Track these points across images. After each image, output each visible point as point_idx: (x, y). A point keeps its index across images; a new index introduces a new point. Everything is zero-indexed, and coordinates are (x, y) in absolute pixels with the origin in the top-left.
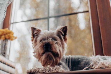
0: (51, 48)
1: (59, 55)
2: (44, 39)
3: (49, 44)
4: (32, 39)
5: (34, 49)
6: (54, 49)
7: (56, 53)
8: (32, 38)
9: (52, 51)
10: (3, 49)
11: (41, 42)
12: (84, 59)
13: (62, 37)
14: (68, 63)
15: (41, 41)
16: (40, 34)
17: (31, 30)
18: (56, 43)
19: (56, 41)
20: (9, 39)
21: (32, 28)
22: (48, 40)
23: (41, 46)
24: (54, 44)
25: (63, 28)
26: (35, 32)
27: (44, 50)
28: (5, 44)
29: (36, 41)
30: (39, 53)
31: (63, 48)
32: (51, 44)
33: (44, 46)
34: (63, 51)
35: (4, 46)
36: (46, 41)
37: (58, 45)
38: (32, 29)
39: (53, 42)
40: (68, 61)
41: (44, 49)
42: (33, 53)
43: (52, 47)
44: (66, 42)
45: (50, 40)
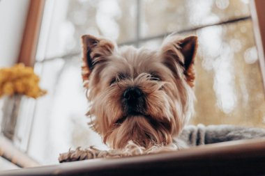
0: (145, 106)
2: (122, 76)
3: (140, 90)
5: (92, 103)
6: (155, 106)
7: (160, 119)
8: (83, 68)
9: (147, 113)
11: (115, 83)
12: (245, 132)
15: (113, 80)
16: (110, 57)
18: (162, 88)
19: (162, 84)
22: (135, 77)
23: (113, 97)
24: (157, 91)
25: (181, 41)
26: (96, 51)
27: (123, 110)
30: (105, 118)
31: (184, 103)
32: (146, 91)
33: (122, 97)
34: (184, 111)
36: (131, 82)
37: (168, 93)
38: (83, 42)
39: (154, 85)
41: (122, 107)
42: (88, 114)
43: (149, 100)
44: (192, 86)
45: (144, 79)
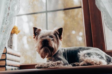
6: (50, 44)
10: (10, 42)
15: (41, 38)
19: (52, 39)
29: (37, 39)
33: (42, 42)
36: (45, 38)
37: (54, 42)
44: (61, 40)
45: (48, 37)
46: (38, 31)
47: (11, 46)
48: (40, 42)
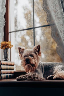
1: (35, 65)
4: (20, 54)
10: (5, 55)
13: (37, 53)
14: (42, 69)
17: (18, 50)
20: (8, 48)
21: (18, 48)
22: (28, 56)
28: (6, 52)
29: (22, 56)
35: (5, 53)
40: (42, 68)
46: (22, 51)
47: (7, 58)
48: (24, 61)
